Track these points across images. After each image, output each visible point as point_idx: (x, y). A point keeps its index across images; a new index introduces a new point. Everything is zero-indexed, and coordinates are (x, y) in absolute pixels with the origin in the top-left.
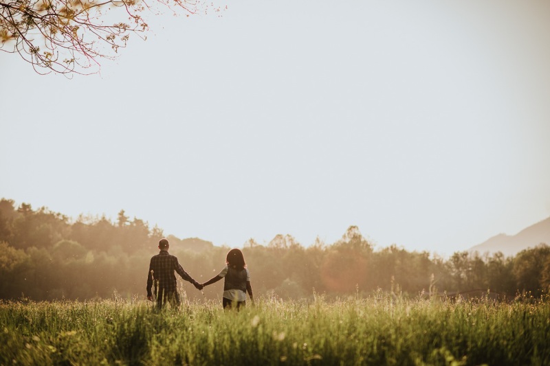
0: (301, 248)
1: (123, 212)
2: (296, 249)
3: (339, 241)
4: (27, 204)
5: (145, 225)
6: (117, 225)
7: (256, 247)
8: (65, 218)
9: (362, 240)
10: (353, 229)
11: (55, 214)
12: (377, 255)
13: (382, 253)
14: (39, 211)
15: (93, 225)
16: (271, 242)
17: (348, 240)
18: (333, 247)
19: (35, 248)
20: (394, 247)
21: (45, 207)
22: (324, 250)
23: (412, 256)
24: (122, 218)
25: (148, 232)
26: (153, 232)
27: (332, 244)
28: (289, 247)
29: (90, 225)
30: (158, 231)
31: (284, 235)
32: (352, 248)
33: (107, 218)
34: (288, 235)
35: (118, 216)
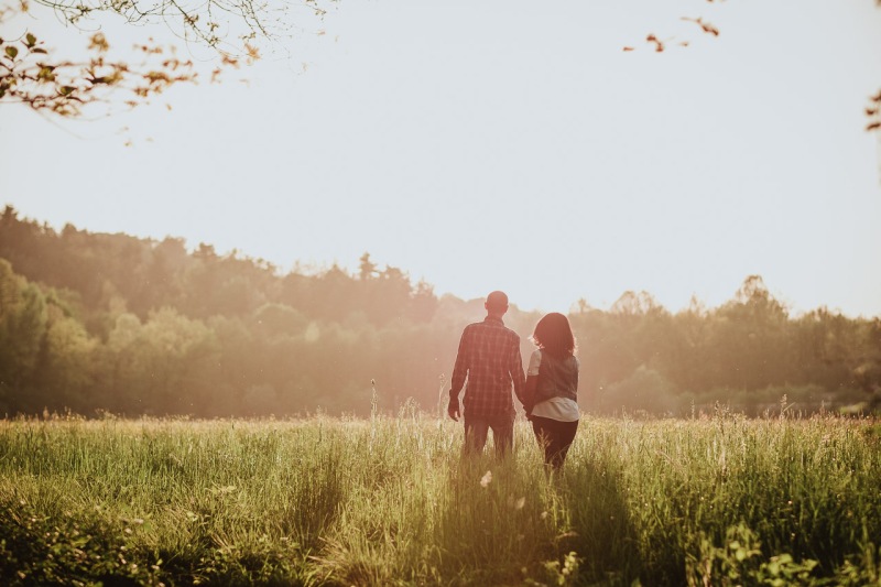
0: (666, 313)
1: (368, 255)
2: (656, 314)
3: (730, 302)
4: (207, 244)
5: (405, 277)
6: (358, 277)
7: (591, 313)
8: (271, 268)
9: (770, 299)
10: (753, 281)
11: (254, 261)
12: (796, 324)
13: (804, 322)
14: (227, 256)
15: (319, 276)
16: (616, 305)
17: (745, 300)
18: (719, 312)
19: (221, 318)
20: (823, 310)
22: (705, 316)
23: (855, 325)
24: (367, 266)
25: (411, 289)
26: (417, 289)
27: (719, 306)
28: (645, 312)
29: (314, 278)
30: (426, 287)
31: (637, 292)
32: (752, 312)
33: (341, 267)
34: (644, 292)
35: (359, 263)
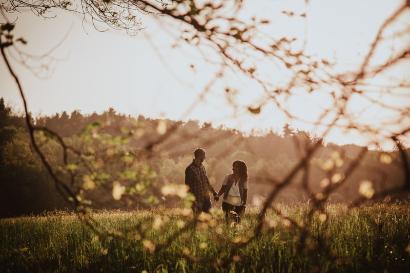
1: (288, 125)
4: (208, 123)
6: (282, 137)
8: (240, 133)
11: (231, 130)
14: (218, 129)
15: (263, 137)
21: (223, 125)
24: (287, 131)
29: (261, 138)
33: (274, 132)
35: (283, 130)
